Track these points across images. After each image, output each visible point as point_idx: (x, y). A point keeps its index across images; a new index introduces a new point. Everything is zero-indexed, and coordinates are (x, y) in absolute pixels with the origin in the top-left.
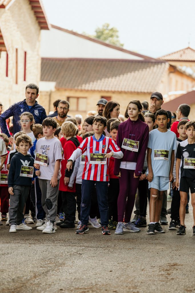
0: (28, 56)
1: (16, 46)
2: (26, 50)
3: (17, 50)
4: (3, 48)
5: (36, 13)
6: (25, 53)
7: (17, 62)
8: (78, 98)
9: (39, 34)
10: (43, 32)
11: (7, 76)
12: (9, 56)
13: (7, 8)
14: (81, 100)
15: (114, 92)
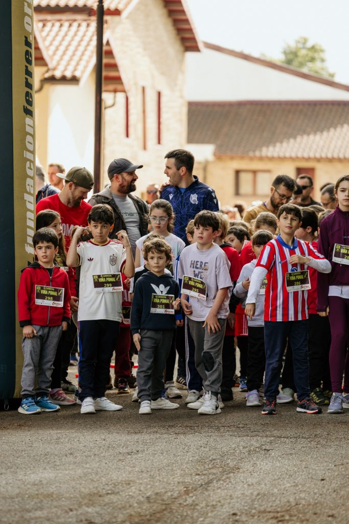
0: (163, 99)
1: (142, 83)
2: (160, 88)
3: (144, 89)
4: (119, 87)
5: (176, 22)
6: (159, 94)
7: (144, 112)
8: (255, 172)
9: (182, 61)
10: (190, 55)
11: (127, 136)
12: (131, 100)
13: (124, 14)
14: (260, 176)
15: (319, 160)
